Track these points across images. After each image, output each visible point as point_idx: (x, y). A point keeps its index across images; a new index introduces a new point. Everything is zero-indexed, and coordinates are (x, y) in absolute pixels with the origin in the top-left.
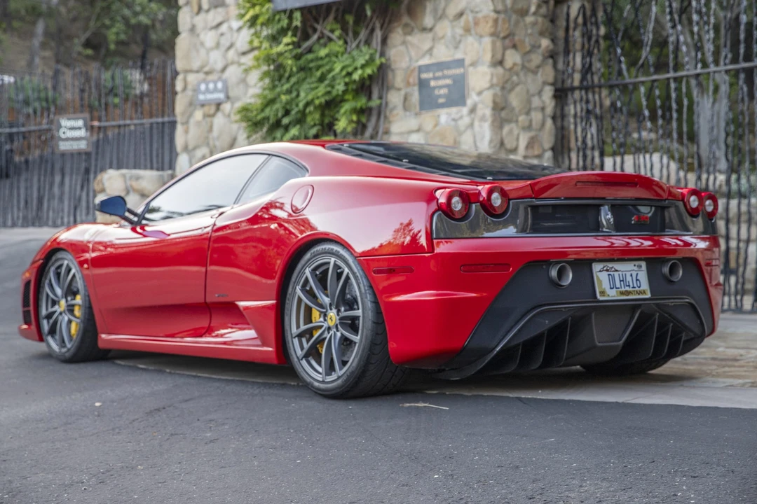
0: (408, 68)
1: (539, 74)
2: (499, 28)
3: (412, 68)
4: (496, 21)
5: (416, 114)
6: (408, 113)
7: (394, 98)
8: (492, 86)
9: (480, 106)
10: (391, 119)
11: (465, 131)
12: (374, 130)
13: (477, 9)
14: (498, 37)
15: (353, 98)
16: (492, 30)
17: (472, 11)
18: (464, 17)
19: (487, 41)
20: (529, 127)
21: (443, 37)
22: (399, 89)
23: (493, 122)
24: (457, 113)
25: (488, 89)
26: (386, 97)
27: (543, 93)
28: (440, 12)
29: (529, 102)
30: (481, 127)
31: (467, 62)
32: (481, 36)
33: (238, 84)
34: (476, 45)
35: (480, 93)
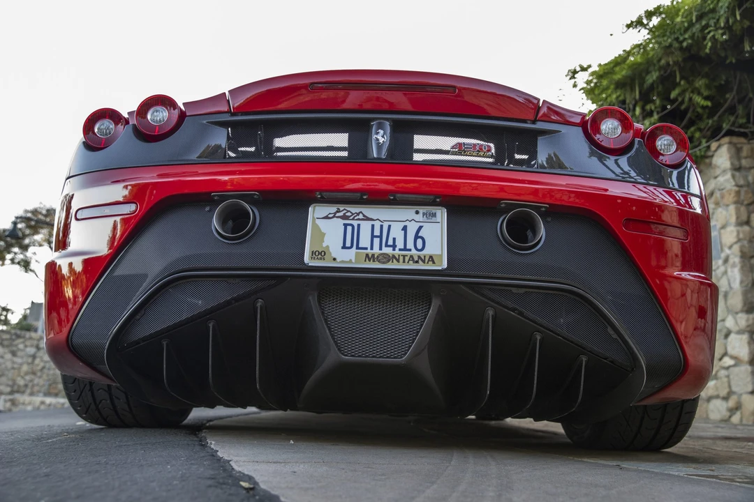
2: (742, 197)
4: (738, 193)
8: (739, 240)
9: (731, 257)
11: (721, 277)
13: (722, 187)
14: (742, 204)
16: (735, 199)
17: (719, 190)
18: (714, 195)
19: (732, 208)
25: (736, 243)
30: (732, 272)
32: (728, 205)
34: (724, 212)
35: (730, 247)
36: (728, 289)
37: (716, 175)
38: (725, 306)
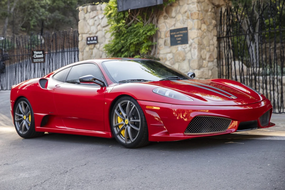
0: (166, 31)
1: (212, 33)
2: (200, 17)
3: (167, 31)
4: (199, 14)
5: (169, 47)
6: (166, 47)
7: (161, 42)
8: (197, 37)
9: (193, 44)
10: (160, 49)
11: (188, 52)
12: (154, 53)
13: (192, 10)
14: (199, 20)
15: (147, 42)
16: (197, 17)
17: (190, 11)
18: (187, 13)
19: (196, 21)
20: (209, 51)
21: (179, 20)
22: (163, 38)
23: (198, 49)
24: (185, 46)
25: (196, 38)
26: (158, 41)
27: (213, 39)
28: (178, 11)
29: (209, 42)
30: (194, 51)
31: (188, 29)
32: (193, 19)
33: (102, 38)
34: (191, 22)
35: (193, 39)
36: (191, 58)
37: (188, 3)
38: (188, 66)
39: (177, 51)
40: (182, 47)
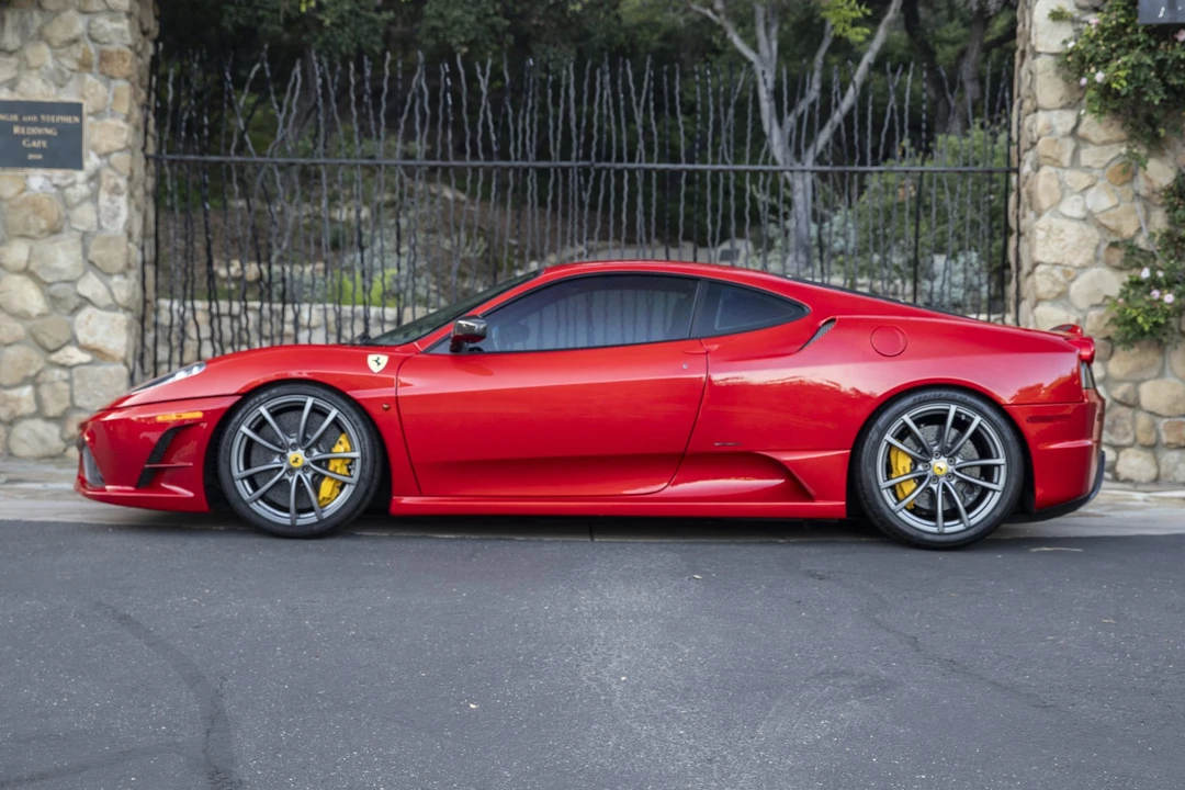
4: (131, 60)
8: (128, 148)
9: (107, 173)
11: (79, 204)
13: (106, 40)
14: (132, 84)
16: (129, 73)
17: (95, 41)
18: (80, 46)
19: (123, 86)
21: (38, 68)
23: (129, 196)
24: (64, 178)
25: (123, 150)
28: (33, 31)
30: (111, 201)
31: (85, 110)
32: (111, 78)
35: (105, 155)
36: (95, 229)
37: (88, 8)
38: (80, 258)
39: (23, 190)
40: (50, 178)
